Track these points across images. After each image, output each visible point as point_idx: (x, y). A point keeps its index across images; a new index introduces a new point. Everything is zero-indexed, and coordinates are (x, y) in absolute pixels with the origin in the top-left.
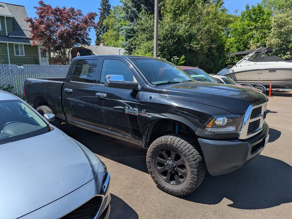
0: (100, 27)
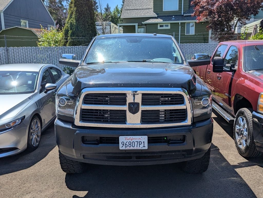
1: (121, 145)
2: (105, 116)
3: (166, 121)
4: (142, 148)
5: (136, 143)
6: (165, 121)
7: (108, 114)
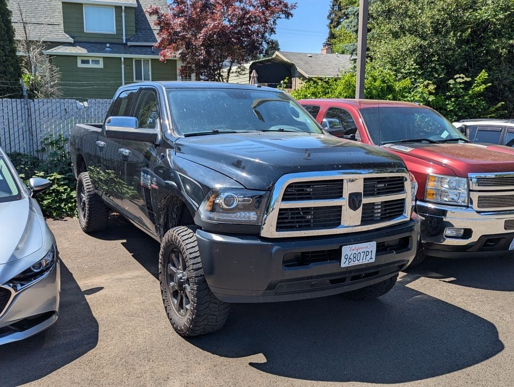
0: (339, 8)
1: (343, 260)
2: (307, 218)
3: (383, 219)
4: (368, 261)
5: (362, 254)
6: (381, 218)
7: (311, 215)
